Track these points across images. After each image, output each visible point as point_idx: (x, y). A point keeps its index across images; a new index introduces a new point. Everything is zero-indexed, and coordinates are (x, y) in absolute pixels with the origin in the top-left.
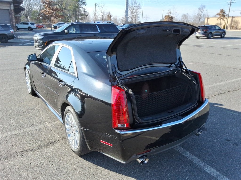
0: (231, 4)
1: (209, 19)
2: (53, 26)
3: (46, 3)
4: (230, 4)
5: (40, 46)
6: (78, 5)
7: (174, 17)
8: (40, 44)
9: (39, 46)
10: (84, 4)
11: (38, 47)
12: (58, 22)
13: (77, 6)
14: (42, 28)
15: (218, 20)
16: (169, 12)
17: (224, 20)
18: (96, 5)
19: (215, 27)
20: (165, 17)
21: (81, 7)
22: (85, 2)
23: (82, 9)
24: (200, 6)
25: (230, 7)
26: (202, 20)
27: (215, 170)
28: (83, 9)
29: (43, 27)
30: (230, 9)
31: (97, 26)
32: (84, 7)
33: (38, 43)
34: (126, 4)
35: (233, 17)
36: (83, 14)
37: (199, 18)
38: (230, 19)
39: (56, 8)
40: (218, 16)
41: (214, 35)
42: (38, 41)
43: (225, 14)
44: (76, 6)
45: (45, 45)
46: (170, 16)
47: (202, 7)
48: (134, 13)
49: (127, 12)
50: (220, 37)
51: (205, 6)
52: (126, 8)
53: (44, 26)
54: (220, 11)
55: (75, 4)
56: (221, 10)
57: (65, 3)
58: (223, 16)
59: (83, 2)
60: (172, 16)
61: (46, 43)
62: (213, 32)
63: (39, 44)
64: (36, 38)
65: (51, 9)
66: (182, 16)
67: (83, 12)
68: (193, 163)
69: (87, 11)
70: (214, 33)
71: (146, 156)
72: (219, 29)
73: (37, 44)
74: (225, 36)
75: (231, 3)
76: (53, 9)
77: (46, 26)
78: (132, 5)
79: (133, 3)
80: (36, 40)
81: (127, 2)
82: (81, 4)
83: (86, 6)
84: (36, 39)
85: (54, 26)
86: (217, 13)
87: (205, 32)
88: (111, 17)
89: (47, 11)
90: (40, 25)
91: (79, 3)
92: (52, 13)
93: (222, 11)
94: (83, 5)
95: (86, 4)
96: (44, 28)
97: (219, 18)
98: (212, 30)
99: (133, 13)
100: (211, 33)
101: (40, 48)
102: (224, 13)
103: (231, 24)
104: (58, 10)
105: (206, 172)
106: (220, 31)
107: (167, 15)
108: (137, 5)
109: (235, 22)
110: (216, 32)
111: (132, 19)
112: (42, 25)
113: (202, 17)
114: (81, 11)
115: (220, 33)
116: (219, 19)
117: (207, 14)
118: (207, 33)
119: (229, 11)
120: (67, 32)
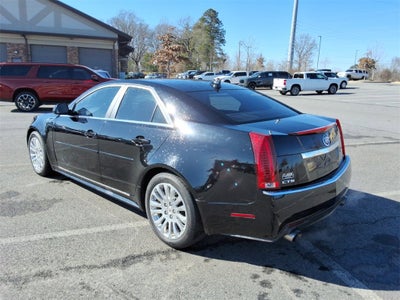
6: (213, 43)
10: (223, 43)
13: (211, 46)
21: (217, 48)
22: (224, 40)
23: (217, 51)
28: (221, 50)
32: (222, 47)
36: (220, 58)
55: (209, 42)
69: (226, 54)
82: (218, 43)
108: (311, 42)
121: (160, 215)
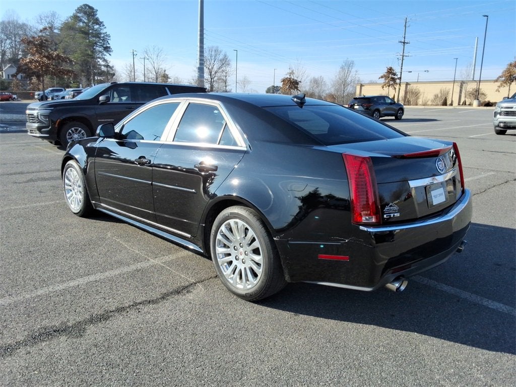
0: (403, 59)
1: (363, 87)
2: (39, 95)
3: (35, 45)
4: (401, 59)
5: (43, 130)
6: (92, 52)
7: (300, 82)
8: (44, 125)
9: (39, 129)
10: (107, 51)
11: (38, 132)
12: (50, 87)
13: (91, 56)
14: (9, 101)
15: (384, 88)
16: (291, 72)
17: (395, 88)
18: (135, 53)
19: (385, 100)
20: (284, 81)
21: (99, 58)
22: (109, 47)
23: (101, 62)
24: (344, 62)
25: (402, 64)
26: (348, 89)
27: (502, 305)
28: (105, 60)
29: (11, 97)
30: (402, 69)
31: (166, 88)
32: (107, 57)
33: (38, 122)
34: (198, 53)
35: (407, 84)
36: (104, 71)
37: (343, 86)
38: (403, 87)
39: (58, 54)
40: (383, 80)
41: (383, 114)
42: (38, 118)
43: (396, 77)
44: (88, 55)
45: (56, 126)
46: (293, 79)
47: (349, 65)
48: (216, 73)
49: (201, 70)
50: (394, 118)
51: (353, 63)
52: (198, 61)
53: (14, 96)
54: (386, 71)
55: (86, 50)
56: (388, 69)
57: (63, 49)
58: (393, 79)
59: (105, 46)
60: (296, 80)
61: (57, 124)
62: (381, 108)
63: (40, 125)
64: (35, 113)
65: (44, 56)
66: (311, 82)
67: (103, 68)
68: (461, 298)
69: (113, 67)
70: (384, 110)
71: (403, 276)
72: (391, 104)
73: (36, 125)
74: (403, 117)
75: (403, 56)
76: (49, 57)
77: (18, 97)
78: (211, 56)
79: (213, 53)
80: (34, 117)
81: (200, 49)
82: (100, 52)
83: (110, 54)
84: (33, 115)
85: (41, 96)
86: (382, 75)
87: (367, 109)
88: (168, 79)
89: (37, 61)
90: (5, 95)
91: (94, 49)
92: (47, 66)
93: (390, 71)
94: (105, 53)
95: (110, 51)
96: (14, 99)
97: (385, 85)
98: (379, 106)
99: (213, 73)
100: (378, 110)
101: (42, 134)
102: (395, 74)
103: (405, 97)
104: (60, 59)
105: (489, 308)
106: (394, 107)
107: (286, 77)
108: (221, 57)
109: (412, 93)
110: (386, 109)
111: (211, 84)
112: (8, 93)
113: (349, 84)
114: (100, 65)
115: (394, 110)
116: (387, 85)
117: (357, 79)
118: (370, 110)
119: (400, 71)
120: (105, 100)
121: (230, 263)
